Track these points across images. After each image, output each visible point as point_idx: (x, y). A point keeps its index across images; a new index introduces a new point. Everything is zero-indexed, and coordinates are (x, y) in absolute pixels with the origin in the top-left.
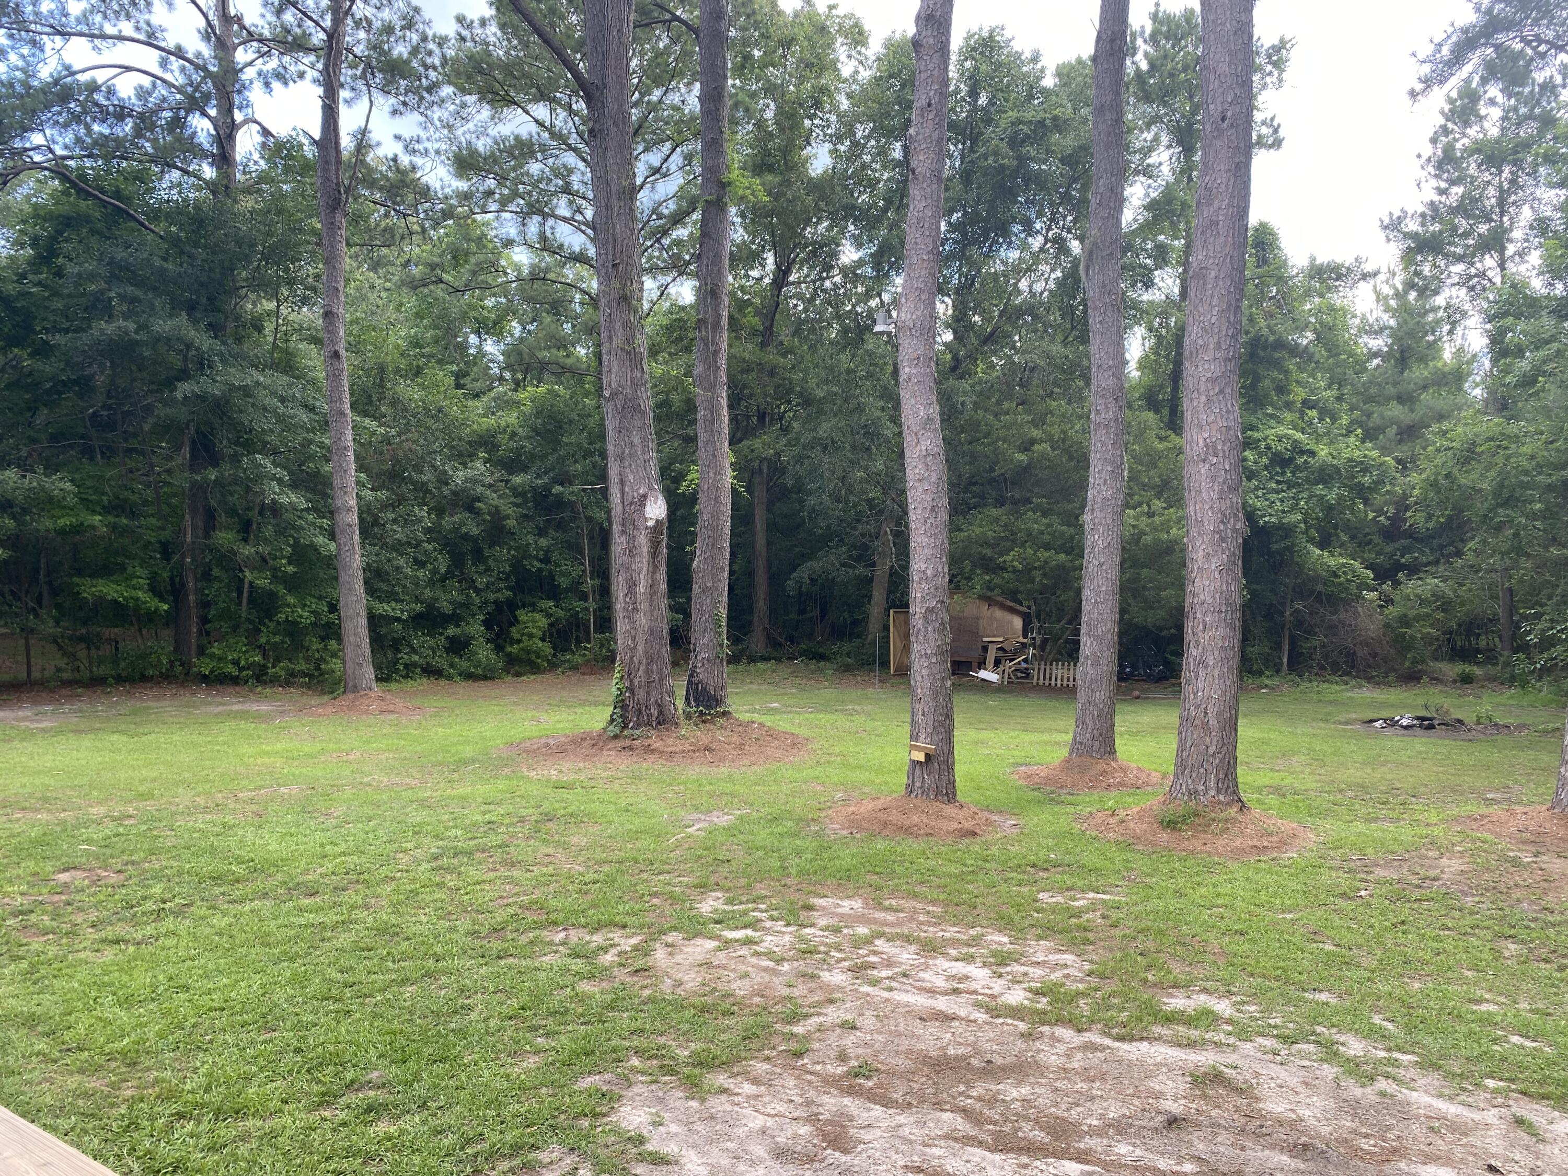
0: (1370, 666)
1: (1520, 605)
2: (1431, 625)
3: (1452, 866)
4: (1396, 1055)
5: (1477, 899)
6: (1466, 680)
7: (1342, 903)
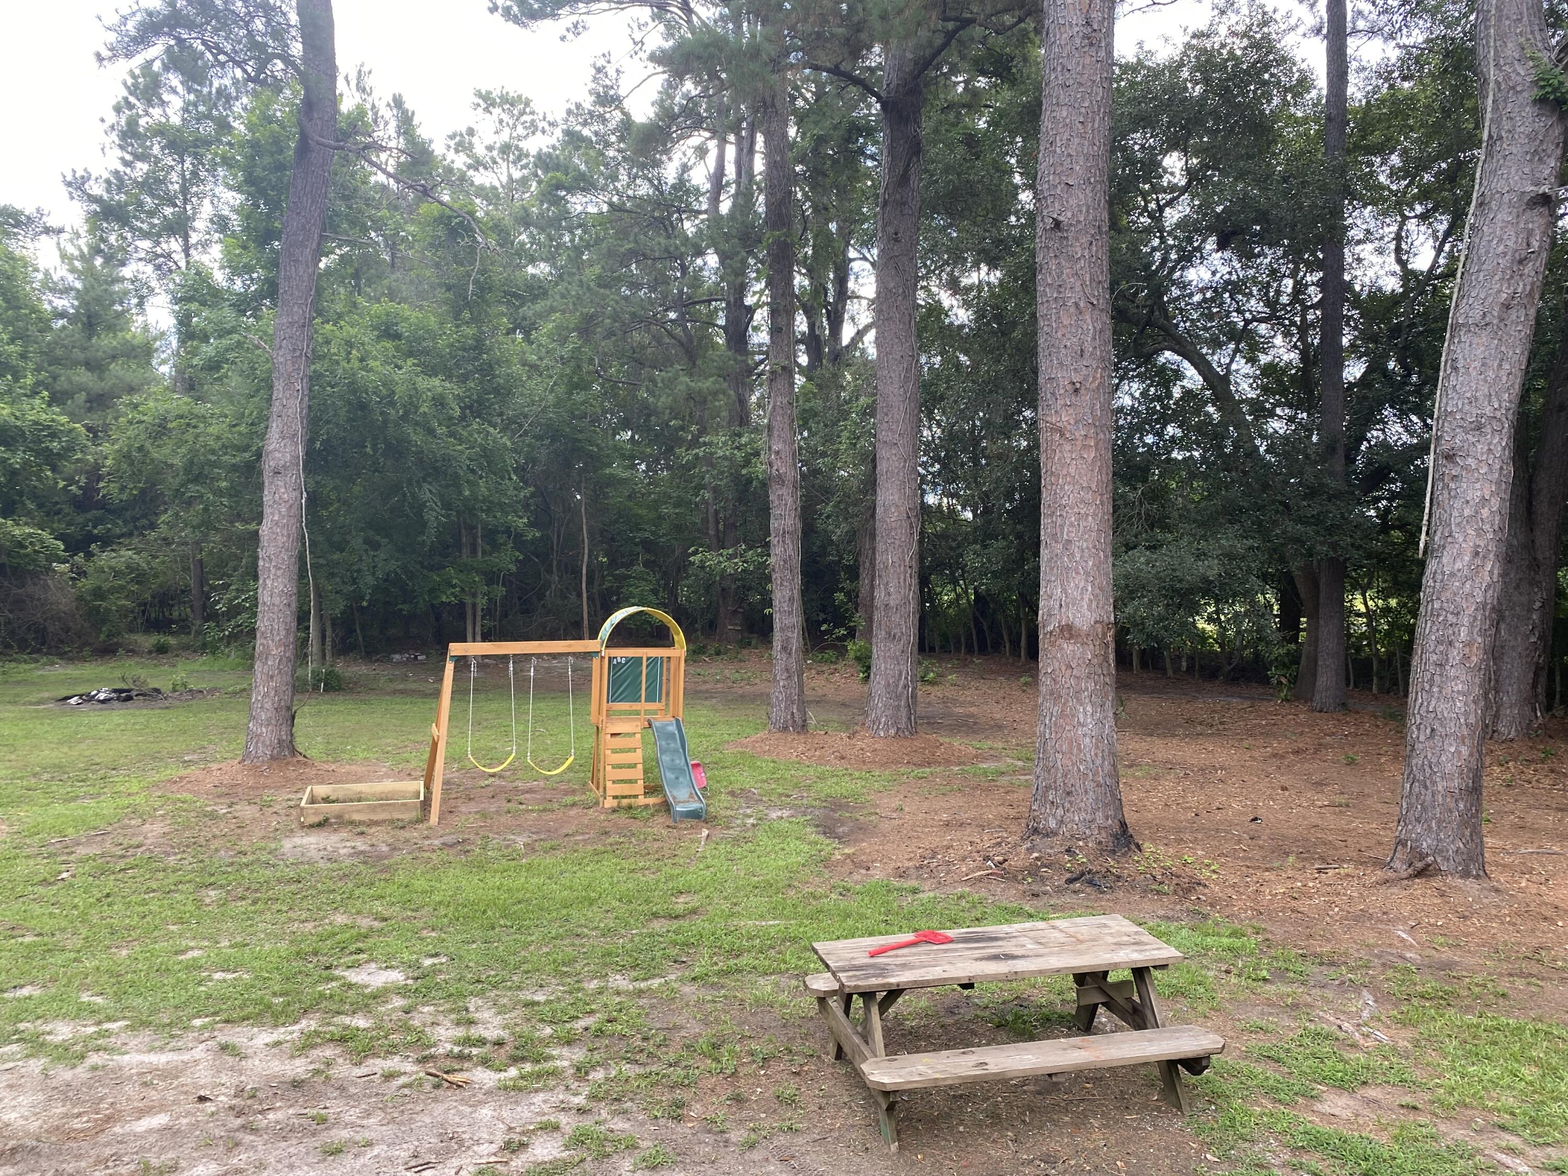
0: (62, 642)
1: (210, 576)
2: (127, 597)
3: (154, 830)
4: (106, 1026)
5: (179, 857)
6: (162, 650)
7: (41, 890)
